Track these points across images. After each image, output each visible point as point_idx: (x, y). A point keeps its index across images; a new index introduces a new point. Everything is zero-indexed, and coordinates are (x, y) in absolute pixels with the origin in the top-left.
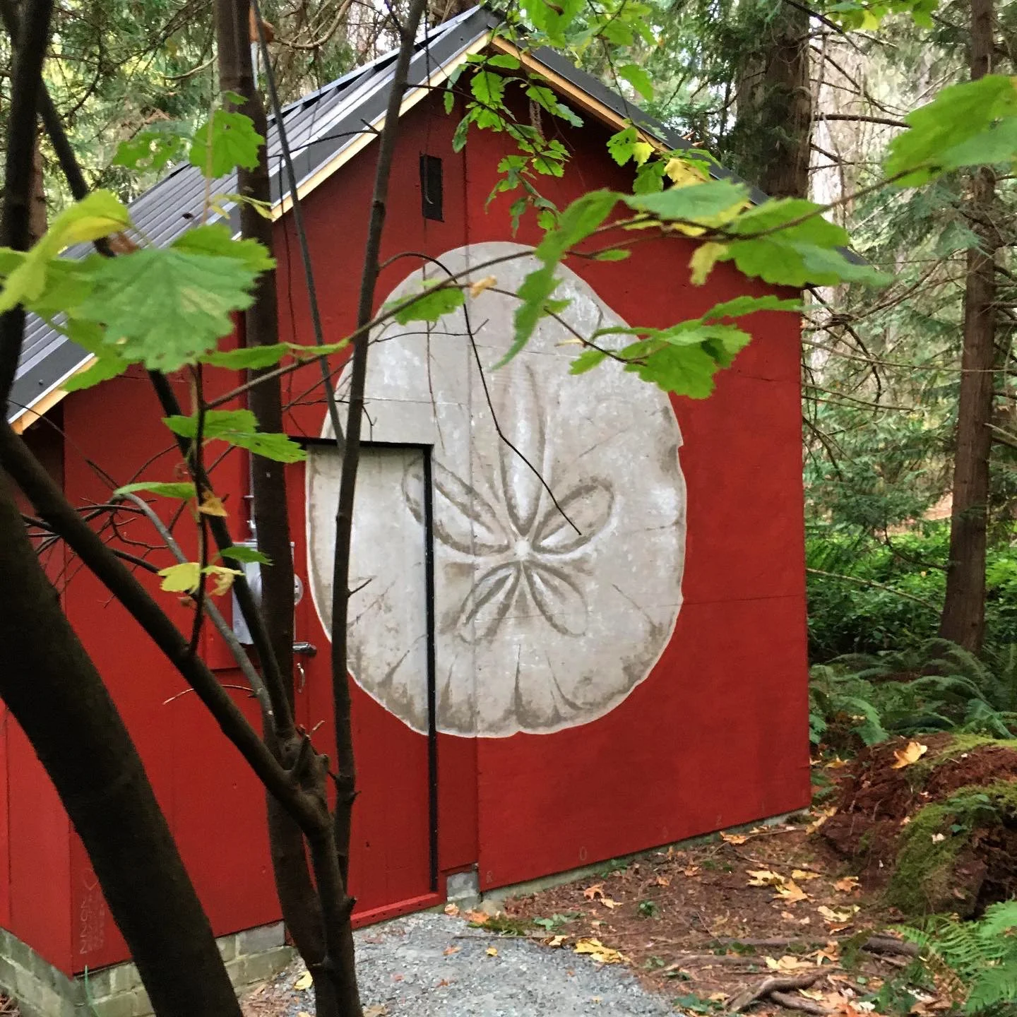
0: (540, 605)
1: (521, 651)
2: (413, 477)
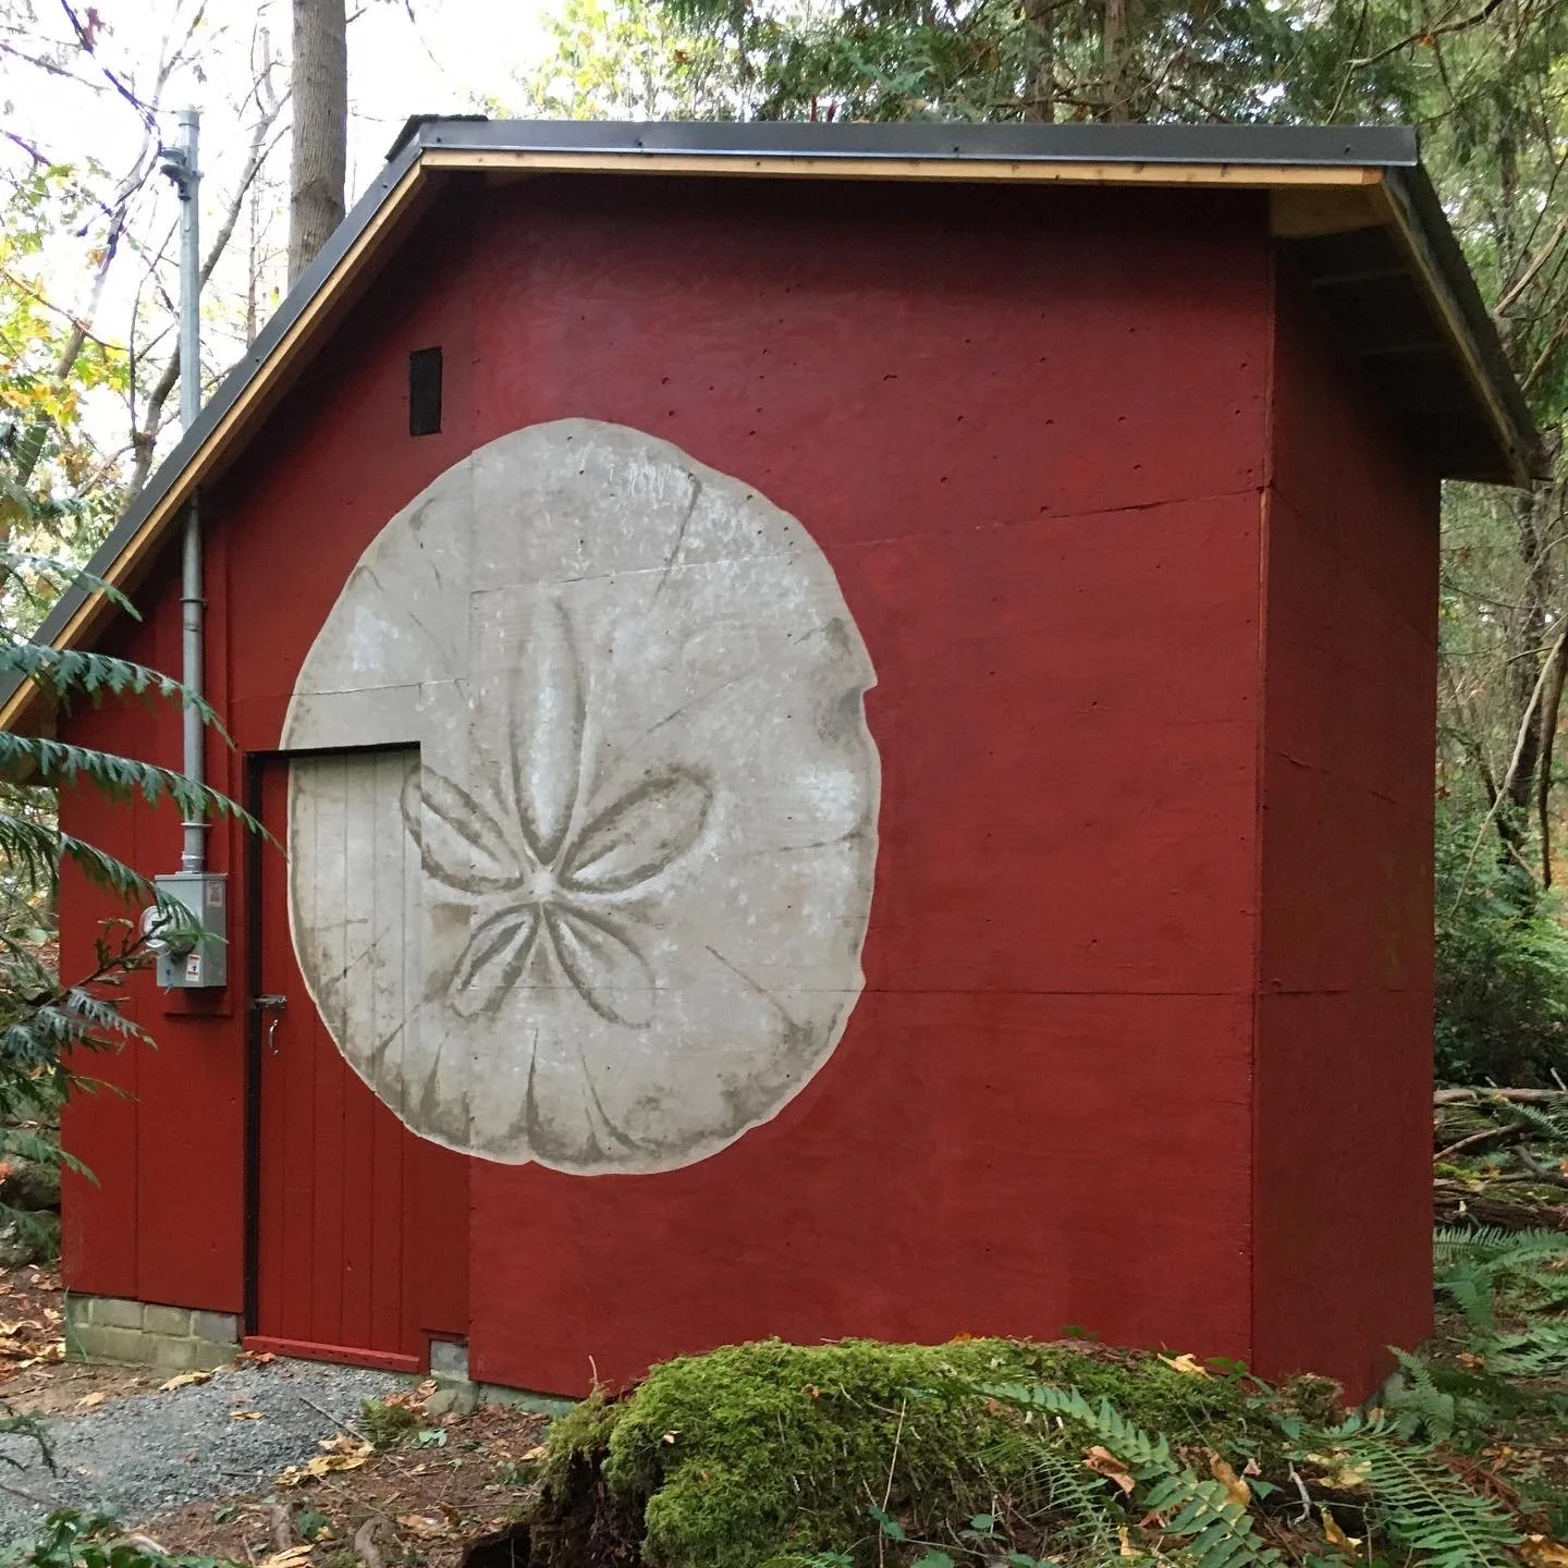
0: (569, 971)
1: (539, 1039)
2: (415, 787)
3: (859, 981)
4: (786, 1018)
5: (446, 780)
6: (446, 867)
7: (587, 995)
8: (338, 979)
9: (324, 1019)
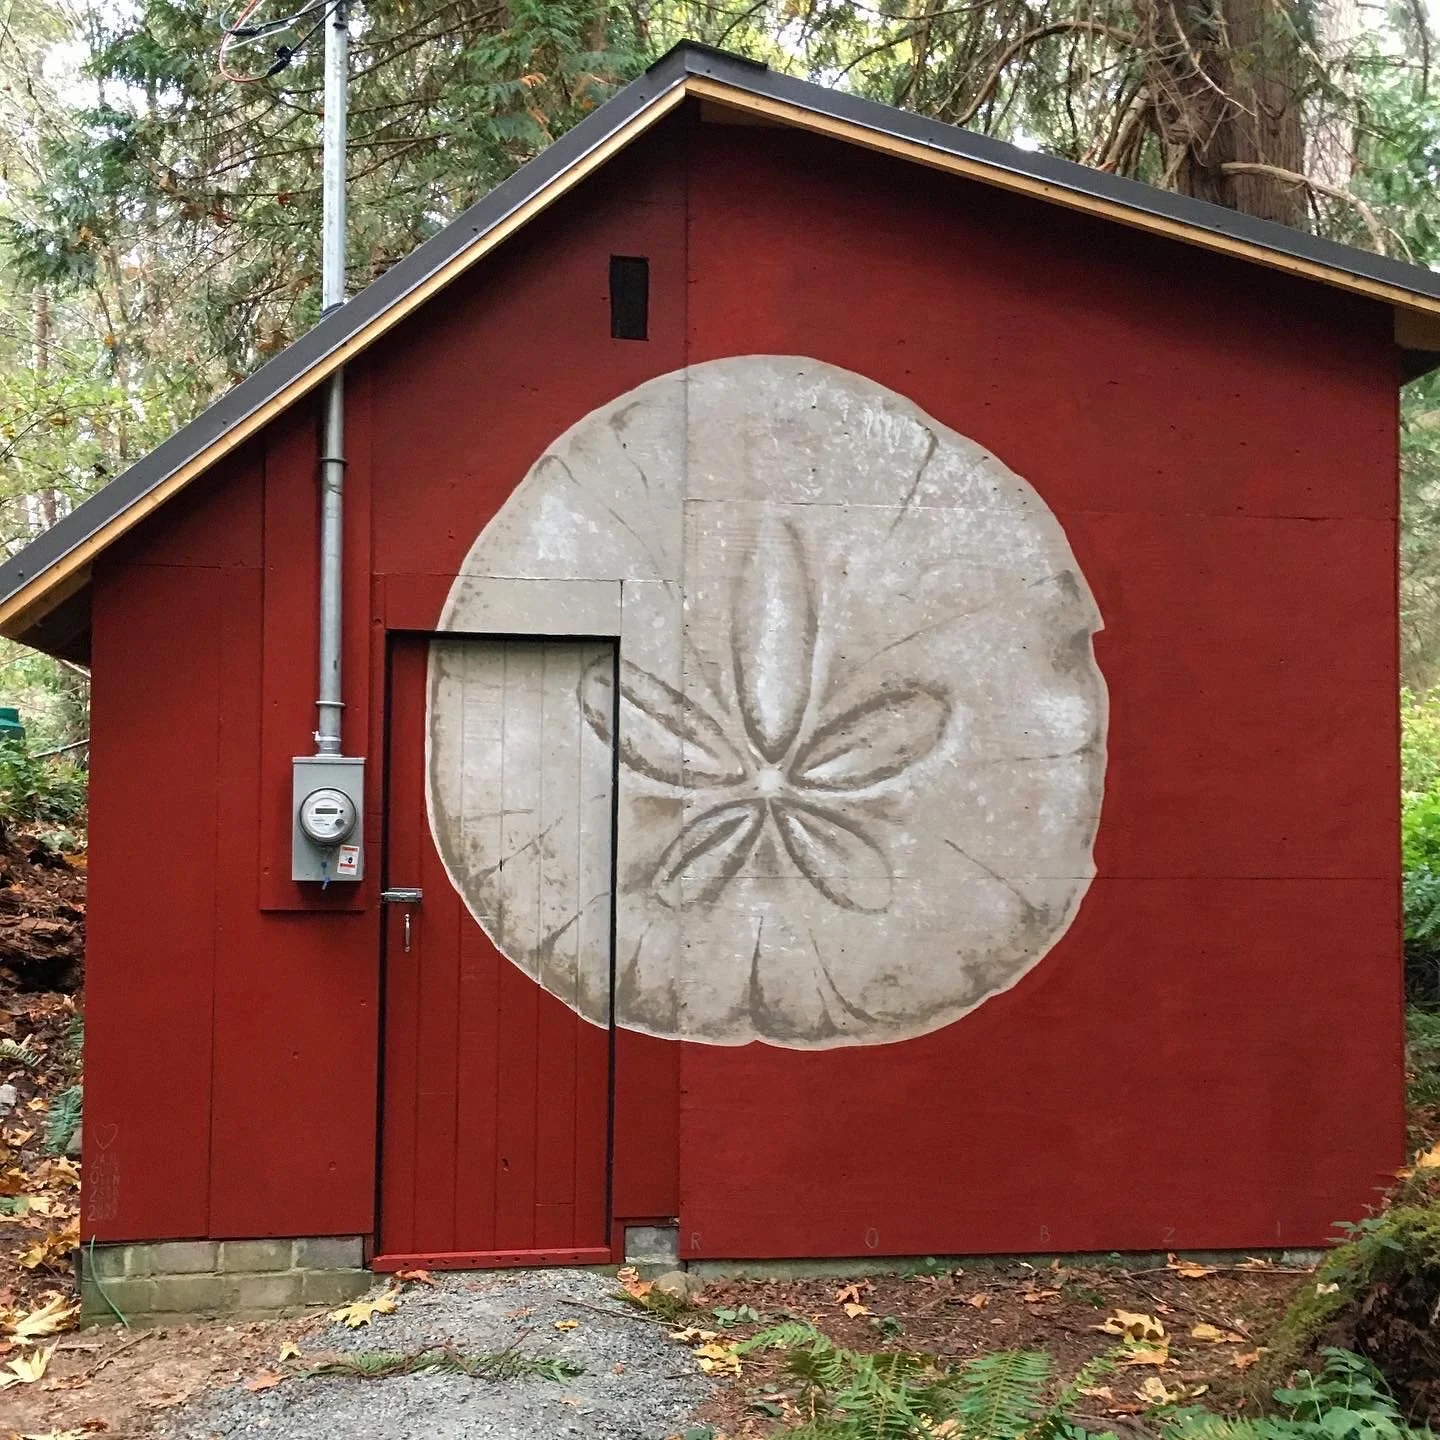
0: (800, 863)
1: (765, 925)
2: (596, 680)
3: (1091, 870)
4: (1025, 903)
5: (651, 676)
6: (648, 761)
7: (820, 884)
8: (491, 871)
9: (473, 913)
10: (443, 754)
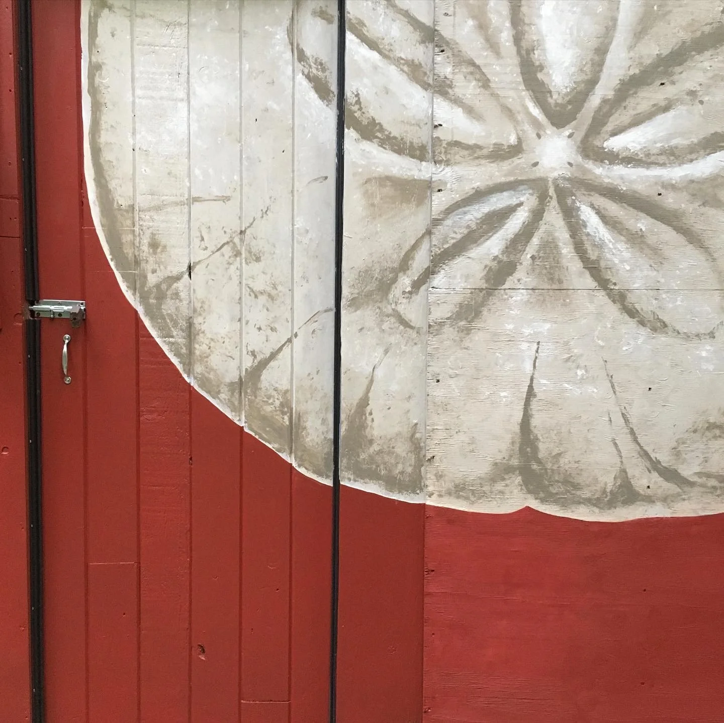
0: (594, 268)
1: (541, 354)
2: (314, 13)
6: (385, 126)
7: (620, 298)
8: (178, 278)
9: (153, 333)
10: (107, 119)
